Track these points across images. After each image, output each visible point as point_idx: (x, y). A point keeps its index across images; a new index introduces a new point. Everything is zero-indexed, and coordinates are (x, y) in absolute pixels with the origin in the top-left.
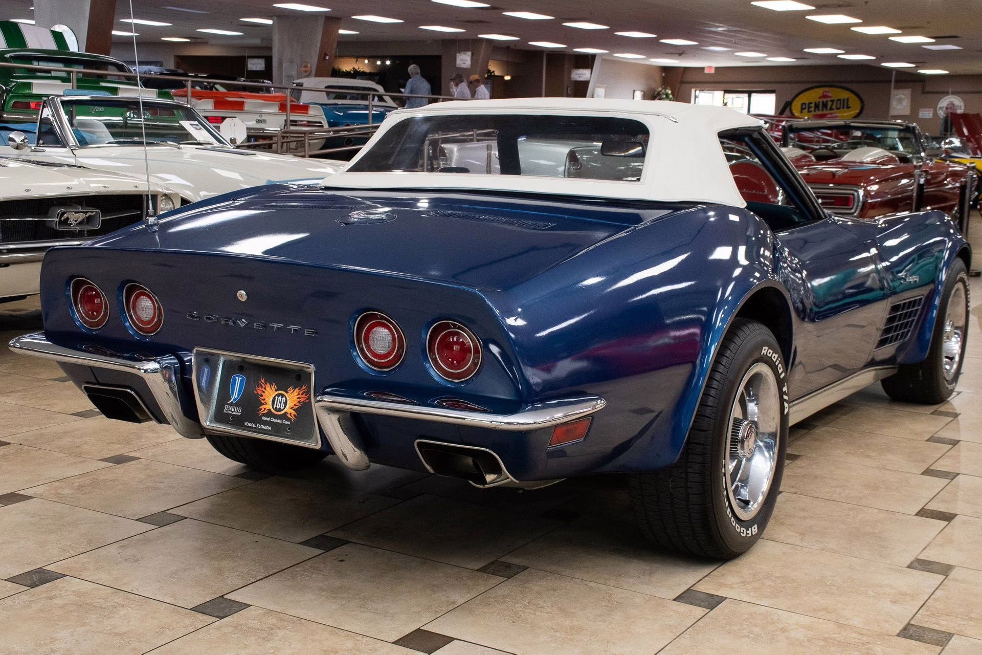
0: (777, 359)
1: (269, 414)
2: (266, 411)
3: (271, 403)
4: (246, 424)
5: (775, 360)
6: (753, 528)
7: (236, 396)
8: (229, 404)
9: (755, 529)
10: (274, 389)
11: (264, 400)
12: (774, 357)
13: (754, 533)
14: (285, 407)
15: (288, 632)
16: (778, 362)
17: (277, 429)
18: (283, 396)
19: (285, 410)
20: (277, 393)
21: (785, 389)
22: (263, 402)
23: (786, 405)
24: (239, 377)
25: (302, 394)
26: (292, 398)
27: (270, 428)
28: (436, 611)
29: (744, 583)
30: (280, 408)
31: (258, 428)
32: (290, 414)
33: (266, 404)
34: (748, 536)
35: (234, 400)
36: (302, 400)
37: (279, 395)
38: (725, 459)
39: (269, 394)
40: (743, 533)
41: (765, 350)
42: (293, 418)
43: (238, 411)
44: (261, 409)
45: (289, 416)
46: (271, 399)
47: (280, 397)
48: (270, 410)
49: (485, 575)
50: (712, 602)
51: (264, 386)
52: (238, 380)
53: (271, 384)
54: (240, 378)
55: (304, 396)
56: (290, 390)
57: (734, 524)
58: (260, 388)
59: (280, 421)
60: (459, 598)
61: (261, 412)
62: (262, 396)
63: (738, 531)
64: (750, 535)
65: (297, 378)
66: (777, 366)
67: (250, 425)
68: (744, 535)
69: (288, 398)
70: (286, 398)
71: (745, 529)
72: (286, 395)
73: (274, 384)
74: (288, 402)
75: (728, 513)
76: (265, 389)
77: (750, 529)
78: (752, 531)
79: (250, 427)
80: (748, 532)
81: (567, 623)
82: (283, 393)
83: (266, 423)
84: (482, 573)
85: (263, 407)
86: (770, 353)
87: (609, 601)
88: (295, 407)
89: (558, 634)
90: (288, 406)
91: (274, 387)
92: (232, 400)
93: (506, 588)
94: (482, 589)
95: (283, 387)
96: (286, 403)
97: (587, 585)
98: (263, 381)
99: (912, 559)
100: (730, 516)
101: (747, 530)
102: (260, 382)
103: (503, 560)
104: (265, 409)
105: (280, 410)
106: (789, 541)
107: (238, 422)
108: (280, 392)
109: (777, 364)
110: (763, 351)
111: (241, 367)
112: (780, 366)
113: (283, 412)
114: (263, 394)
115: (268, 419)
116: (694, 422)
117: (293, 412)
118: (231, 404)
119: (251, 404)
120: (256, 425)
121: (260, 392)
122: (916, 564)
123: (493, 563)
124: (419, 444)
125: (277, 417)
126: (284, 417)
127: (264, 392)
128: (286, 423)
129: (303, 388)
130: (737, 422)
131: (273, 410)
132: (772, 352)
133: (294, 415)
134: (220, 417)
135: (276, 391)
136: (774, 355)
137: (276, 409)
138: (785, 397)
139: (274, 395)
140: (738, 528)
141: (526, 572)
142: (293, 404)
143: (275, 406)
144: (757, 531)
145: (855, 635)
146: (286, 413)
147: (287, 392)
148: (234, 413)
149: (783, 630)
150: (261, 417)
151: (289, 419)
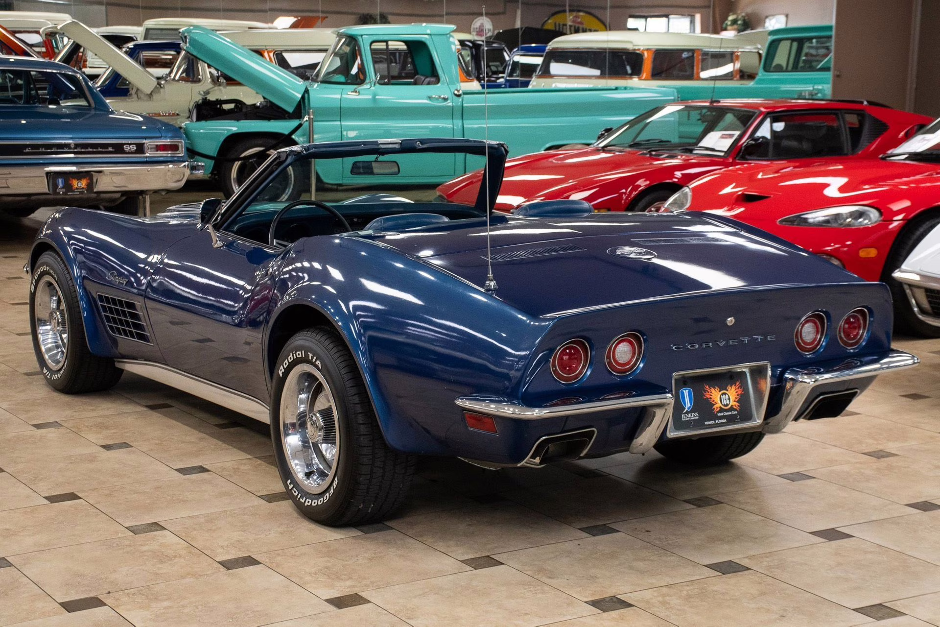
1: (721, 410)
2: (719, 409)
3: (719, 402)
4: (706, 423)
7: (689, 405)
8: (684, 413)
10: (718, 391)
11: (714, 401)
17: (731, 420)
18: (725, 394)
19: (731, 404)
20: (721, 393)
22: (714, 403)
24: (685, 390)
25: (738, 389)
26: (734, 394)
27: (726, 420)
31: (717, 423)
32: (735, 405)
33: (716, 403)
35: (689, 408)
36: (739, 393)
37: (723, 394)
42: (738, 408)
43: (695, 416)
45: (734, 407)
46: (719, 399)
48: (720, 407)
51: (709, 391)
52: (686, 392)
53: (714, 388)
54: (687, 391)
55: (740, 389)
56: (729, 388)
58: (707, 393)
59: (730, 413)
61: (715, 411)
62: (711, 398)
65: (731, 378)
67: (710, 423)
72: (727, 392)
74: (731, 397)
76: (711, 393)
82: (725, 391)
83: (722, 418)
85: (715, 407)
88: (737, 400)
90: (731, 400)
91: (717, 389)
92: (686, 409)
96: (729, 399)
98: (707, 387)
105: (727, 405)
107: (699, 424)
108: (722, 392)
111: (685, 382)
113: (729, 406)
115: (722, 414)
117: (736, 403)
121: (708, 396)
125: (727, 411)
126: (732, 409)
127: (711, 395)
129: (737, 384)
131: (723, 407)
134: (680, 425)
135: (720, 391)
137: (725, 405)
139: (719, 396)
142: (734, 398)
143: (723, 403)
146: (732, 406)
147: (727, 390)
148: (692, 419)
150: (717, 414)
151: (735, 410)
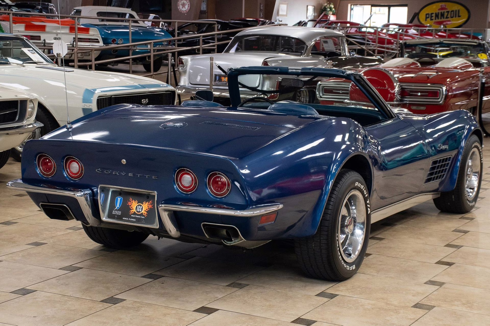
0: (363, 188)
1: (134, 214)
2: (133, 213)
3: (135, 209)
4: (123, 218)
5: (362, 188)
6: (353, 266)
7: (118, 206)
8: (115, 210)
9: (354, 267)
11: (132, 207)
12: (362, 187)
13: (353, 269)
14: (142, 210)
15: (146, 308)
16: (364, 189)
17: (139, 220)
18: (141, 206)
19: (142, 212)
20: (138, 204)
21: (368, 202)
22: (131, 208)
23: (369, 209)
24: (119, 198)
25: (150, 205)
26: (145, 207)
27: (135, 220)
28: (209, 301)
29: (348, 289)
30: (139, 211)
31: (129, 220)
32: (144, 213)
34: (350, 269)
36: (150, 207)
37: (139, 205)
38: (338, 233)
39: (134, 205)
40: (348, 268)
41: (357, 184)
42: (146, 215)
43: (119, 213)
44: (131, 212)
45: (144, 214)
46: (135, 207)
47: (139, 206)
48: (135, 212)
49: (230, 288)
50: (332, 296)
51: (131, 202)
53: (135, 201)
54: (120, 198)
57: (343, 264)
59: (139, 217)
60: (219, 296)
62: (131, 206)
63: (345, 267)
64: (351, 269)
65: (148, 197)
66: (364, 191)
67: (125, 219)
68: (348, 269)
69: (143, 207)
70: (142, 206)
71: (349, 267)
72: (142, 205)
73: (136, 201)
74: (143, 208)
75: (340, 258)
76: (132, 203)
77: (351, 267)
78: (352, 268)
79: (126, 220)
80: (350, 268)
81: (268, 304)
83: (133, 218)
84: (228, 287)
85: (131, 211)
86: (359, 185)
87: (286, 296)
88: (147, 211)
89: (264, 308)
90: (143, 210)
91: (137, 202)
92: (117, 208)
93: (239, 292)
94: (229, 292)
95: (140, 202)
96: (142, 209)
97: (276, 291)
98: (131, 199)
99: (428, 280)
100: (341, 259)
101: (350, 267)
102: (130, 200)
103: (237, 282)
104: (132, 212)
105: (139, 212)
106: (372, 274)
107: (119, 218)
108: (139, 204)
109: (363, 190)
110: (356, 184)
111: (120, 193)
112: (365, 191)
113: (141, 213)
114: (131, 205)
115: (134, 216)
116: (323, 216)
117: (145, 212)
118: (116, 210)
119: (125, 210)
120: (128, 219)
121: (130, 204)
122: (429, 282)
123: (233, 283)
124: (204, 225)
126: (142, 215)
127: (132, 204)
128: (143, 217)
129: (150, 202)
130: (344, 217)
131: (136, 212)
132: (360, 184)
133: (146, 214)
134: (110, 216)
135: (137, 203)
136: (362, 186)
137: (138, 212)
138: (368, 206)
139: (136, 205)
140: (345, 266)
141: (248, 286)
142: (145, 209)
143: (137, 210)
144: (355, 268)
145: (393, 307)
147: (143, 204)
148: (118, 214)
149: (362, 305)
150: (131, 215)
151: (144, 216)
